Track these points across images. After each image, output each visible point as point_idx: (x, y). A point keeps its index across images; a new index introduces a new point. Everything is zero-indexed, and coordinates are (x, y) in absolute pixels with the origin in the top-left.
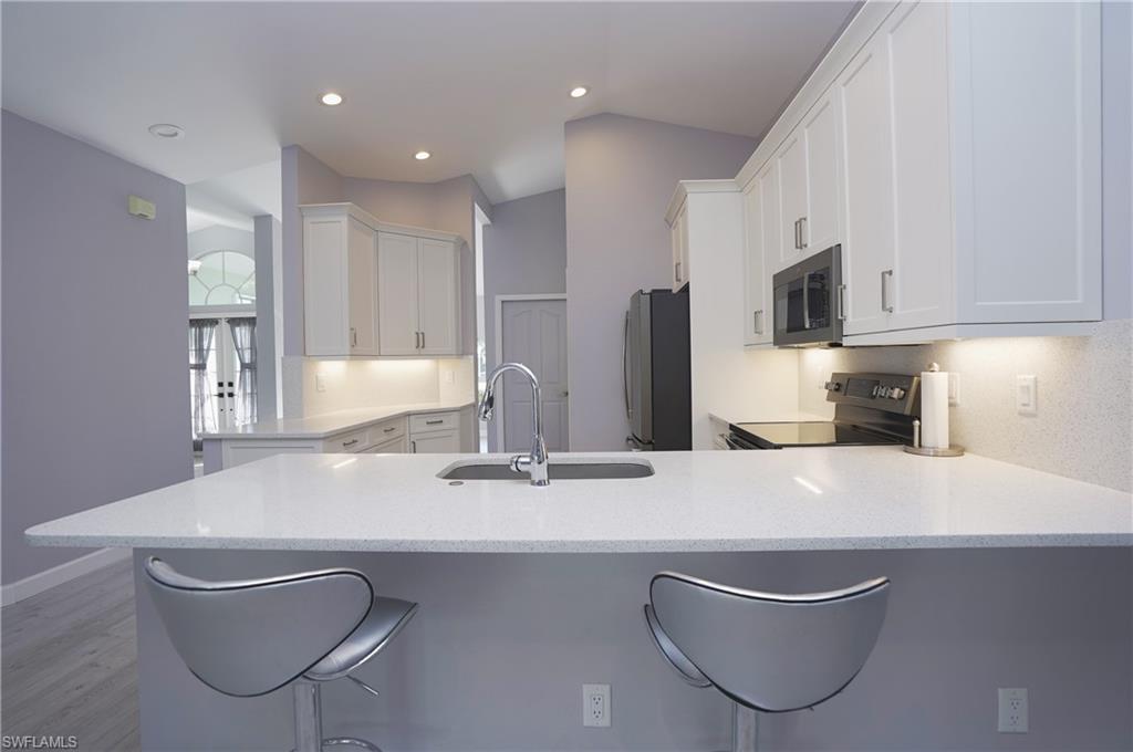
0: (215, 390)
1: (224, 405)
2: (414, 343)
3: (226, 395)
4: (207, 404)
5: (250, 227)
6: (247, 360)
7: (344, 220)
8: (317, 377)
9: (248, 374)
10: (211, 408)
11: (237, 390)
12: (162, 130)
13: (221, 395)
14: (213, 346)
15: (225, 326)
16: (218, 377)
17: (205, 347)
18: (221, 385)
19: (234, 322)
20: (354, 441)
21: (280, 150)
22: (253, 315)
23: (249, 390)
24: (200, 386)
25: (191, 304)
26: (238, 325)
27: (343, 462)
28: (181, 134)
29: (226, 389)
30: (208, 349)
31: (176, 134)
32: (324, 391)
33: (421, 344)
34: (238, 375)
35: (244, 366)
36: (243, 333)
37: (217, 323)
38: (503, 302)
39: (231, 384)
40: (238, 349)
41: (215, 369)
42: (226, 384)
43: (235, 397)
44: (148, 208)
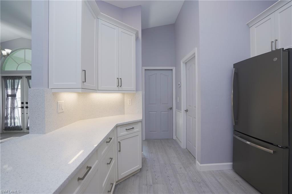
0: (20, 105)
1: (24, 111)
2: (116, 84)
3: (25, 108)
4: (16, 110)
8: (58, 103)
10: (18, 113)
11: (29, 105)
13: (22, 108)
14: (19, 87)
16: (21, 100)
17: (16, 88)
18: (22, 103)
19: (29, 78)
24: (13, 103)
29: (25, 105)
30: (17, 89)
33: (120, 85)
37: (21, 78)
38: (145, 70)
39: (27, 103)
41: (20, 96)
42: (25, 103)
43: (29, 108)
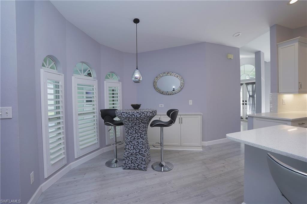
1: (244, 107)
3: (245, 104)
5: (253, 56)
6: (251, 94)
7: (296, 44)
8: (283, 100)
9: (251, 98)
11: (248, 103)
12: (236, 35)
13: (243, 104)
14: (241, 91)
15: (245, 85)
16: (243, 99)
18: (243, 101)
19: (247, 84)
20: (303, 124)
21: (269, 28)
22: (255, 81)
23: (251, 103)
25: (241, 79)
26: (249, 85)
27: (292, 129)
28: (240, 34)
29: (245, 103)
31: (239, 35)
32: (285, 104)
34: (248, 99)
35: (250, 96)
36: (250, 87)
37: (243, 84)
39: (246, 101)
40: (248, 92)
41: (242, 97)
42: (245, 101)
43: (247, 105)
44: (231, 56)
